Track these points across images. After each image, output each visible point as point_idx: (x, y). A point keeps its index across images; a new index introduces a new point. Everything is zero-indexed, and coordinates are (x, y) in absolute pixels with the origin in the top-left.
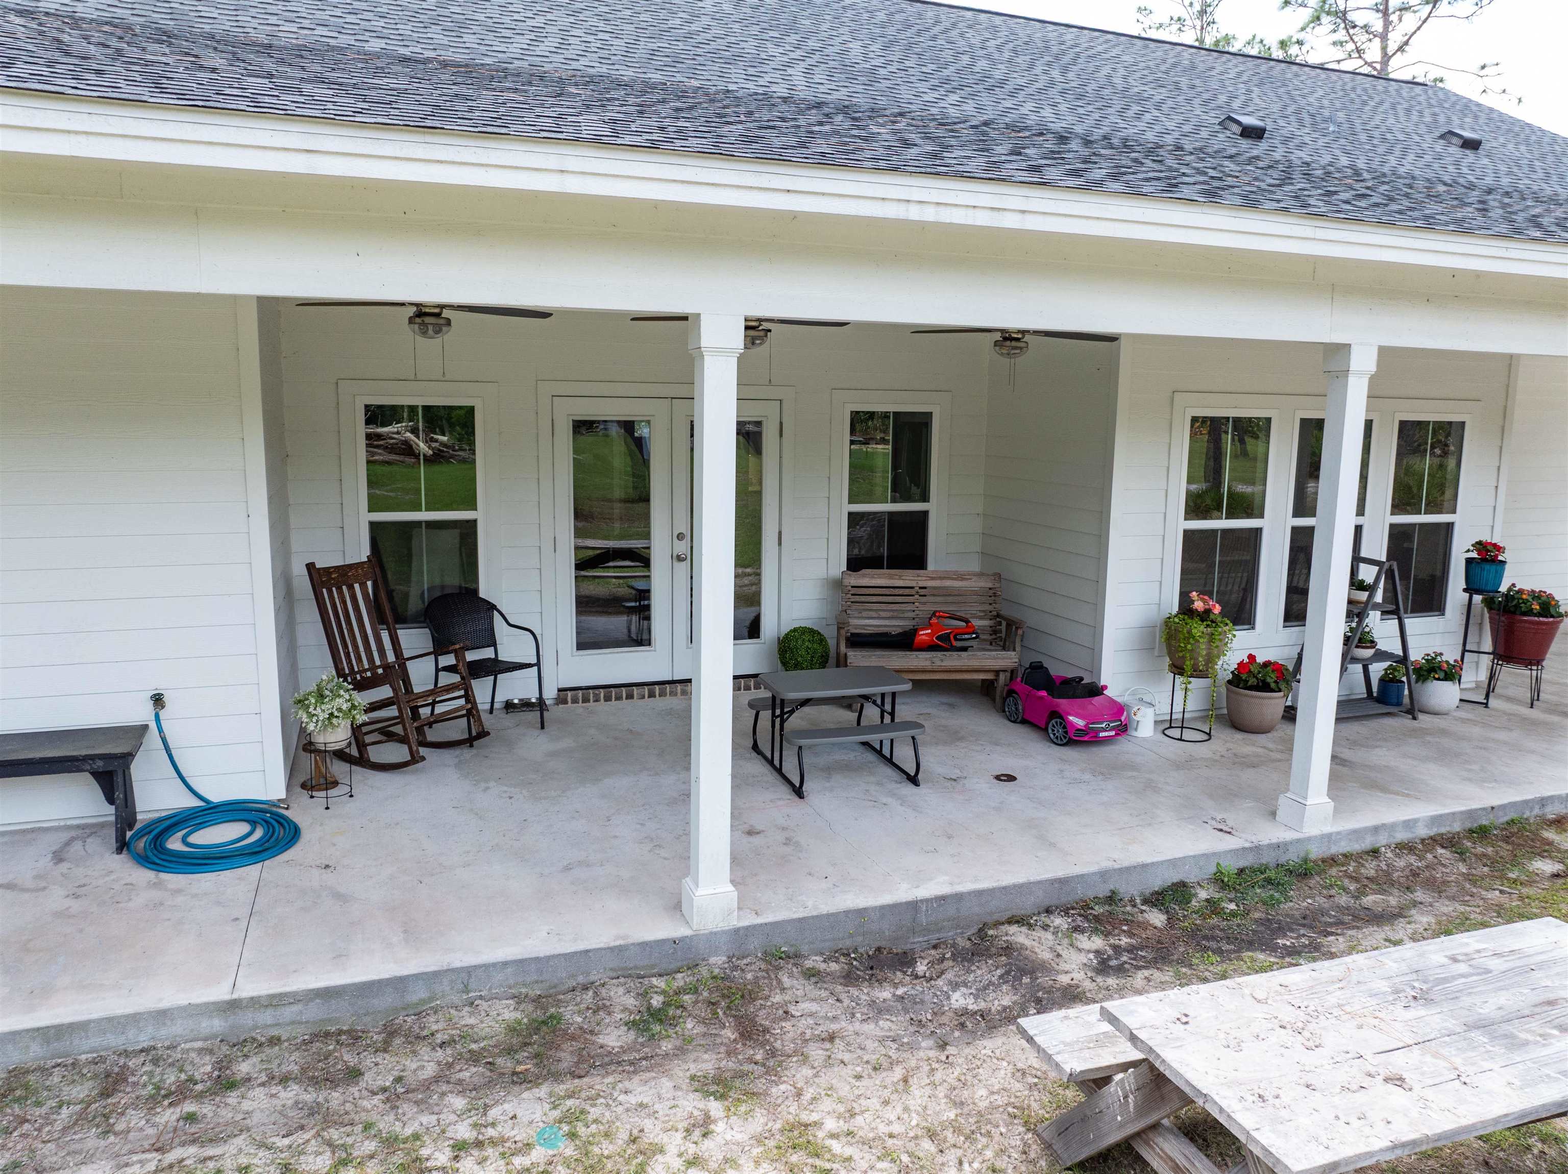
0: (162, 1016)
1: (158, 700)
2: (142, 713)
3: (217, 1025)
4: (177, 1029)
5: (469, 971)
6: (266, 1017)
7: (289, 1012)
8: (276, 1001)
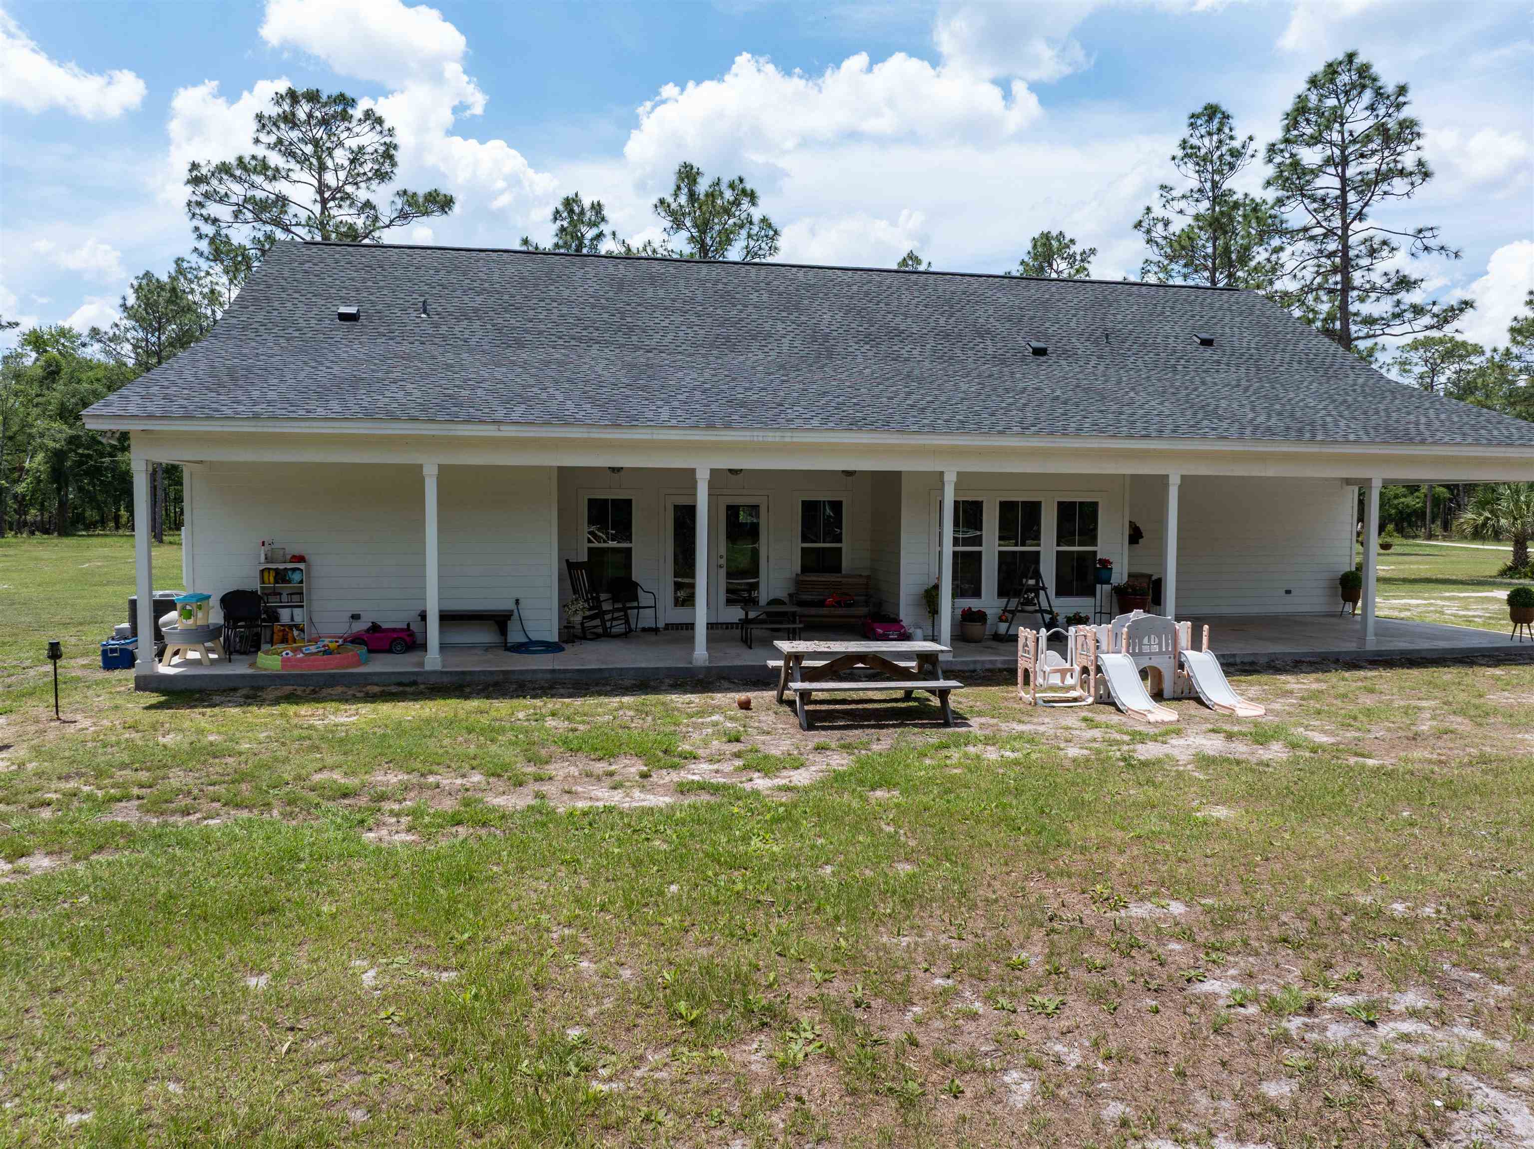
0: (534, 671)
1: (517, 602)
2: (510, 605)
3: (549, 676)
4: (540, 676)
5: (622, 669)
6: (562, 676)
7: (568, 675)
8: (565, 671)
